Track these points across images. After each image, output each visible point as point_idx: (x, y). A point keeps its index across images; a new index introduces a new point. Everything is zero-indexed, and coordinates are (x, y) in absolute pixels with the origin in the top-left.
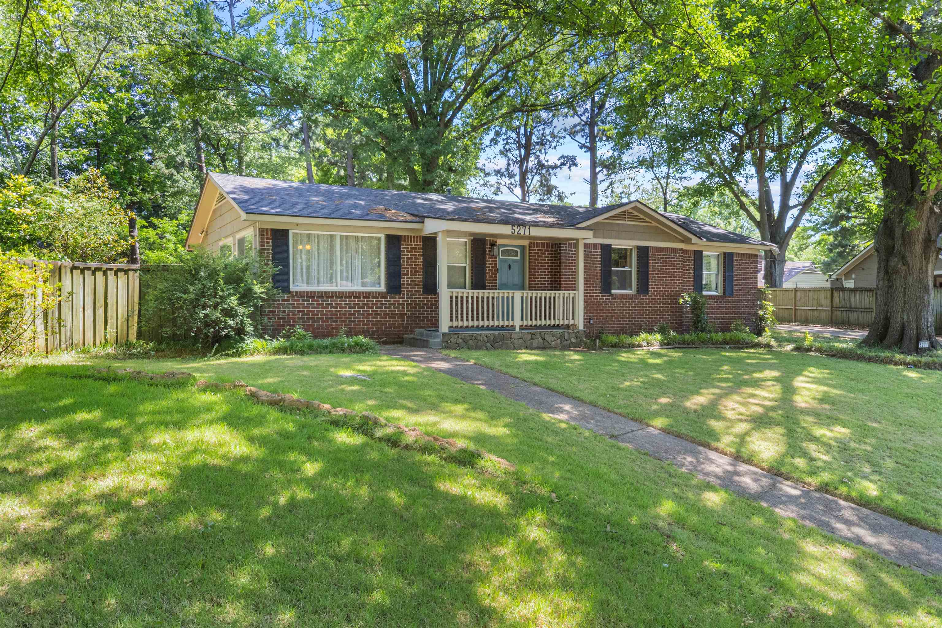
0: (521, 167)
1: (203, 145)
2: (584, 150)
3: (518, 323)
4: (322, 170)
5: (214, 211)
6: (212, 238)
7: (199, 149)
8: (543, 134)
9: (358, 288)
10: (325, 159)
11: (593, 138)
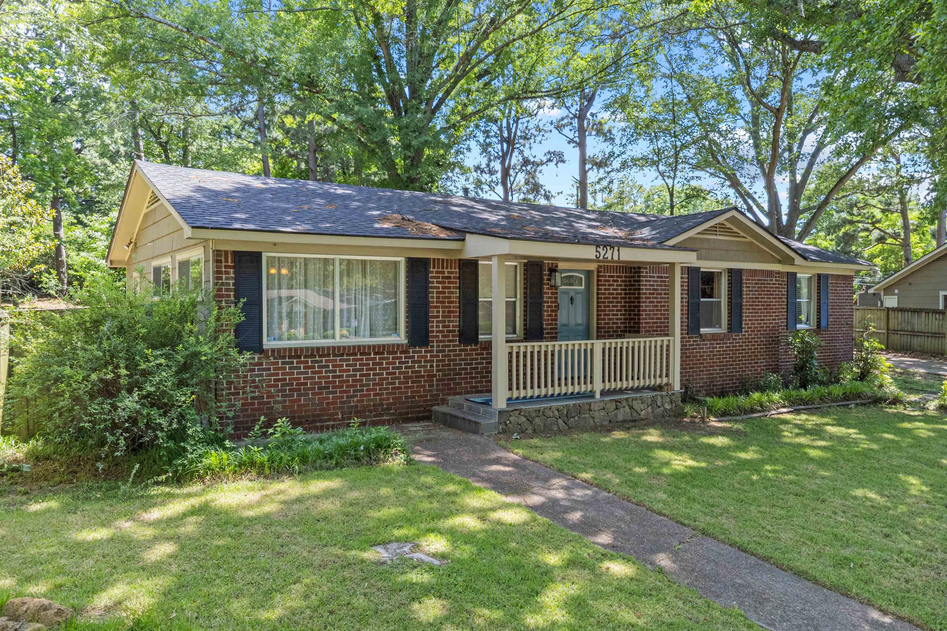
0: (503, 163)
1: (141, 132)
2: (573, 145)
3: (598, 386)
4: (280, 163)
5: (146, 216)
6: (142, 253)
7: (135, 136)
8: (526, 128)
9: (365, 340)
10: (284, 151)
11: (582, 131)
